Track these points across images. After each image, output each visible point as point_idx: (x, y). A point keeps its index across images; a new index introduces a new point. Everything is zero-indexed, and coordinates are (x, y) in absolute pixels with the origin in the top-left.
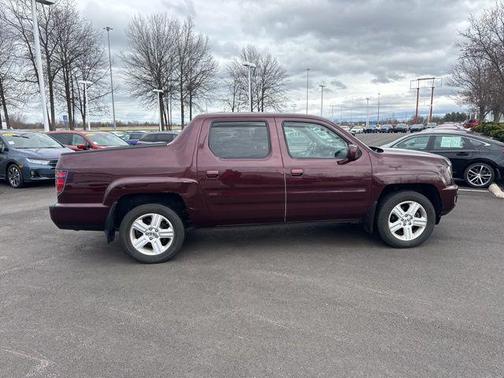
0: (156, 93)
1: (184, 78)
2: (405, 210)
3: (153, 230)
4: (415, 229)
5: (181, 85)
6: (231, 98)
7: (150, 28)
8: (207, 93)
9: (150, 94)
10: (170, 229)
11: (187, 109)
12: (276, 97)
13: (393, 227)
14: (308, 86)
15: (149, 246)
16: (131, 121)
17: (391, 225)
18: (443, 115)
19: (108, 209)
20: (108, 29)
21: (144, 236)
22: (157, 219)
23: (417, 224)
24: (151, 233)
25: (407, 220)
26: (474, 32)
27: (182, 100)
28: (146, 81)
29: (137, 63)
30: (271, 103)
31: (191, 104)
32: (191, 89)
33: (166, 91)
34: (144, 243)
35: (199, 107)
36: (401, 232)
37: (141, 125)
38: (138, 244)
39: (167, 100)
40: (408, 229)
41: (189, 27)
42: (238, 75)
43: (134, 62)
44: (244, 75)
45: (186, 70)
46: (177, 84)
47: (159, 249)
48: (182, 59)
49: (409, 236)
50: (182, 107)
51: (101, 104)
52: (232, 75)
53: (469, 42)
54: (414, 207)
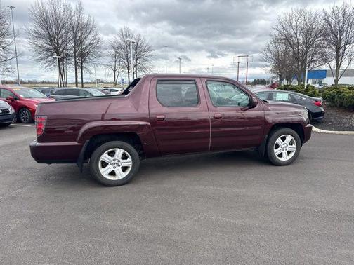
0: (55, 58)
1: (77, 49)
2: (283, 141)
3: (117, 161)
4: (289, 152)
5: (75, 53)
6: (113, 63)
7: (48, 9)
8: (95, 60)
9: (50, 59)
10: (129, 160)
11: (79, 71)
12: (146, 64)
13: (277, 152)
14: (166, 58)
15: (113, 173)
16: (31, 80)
17: (275, 151)
18: (252, 80)
19: (82, 146)
20: (11, 7)
21: (109, 166)
22: (119, 152)
23: (290, 149)
24: (115, 164)
25: (284, 147)
26: (280, 27)
27: (75, 64)
28: (47, 50)
29: (39, 36)
30: (142, 69)
31: (82, 67)
32: (82, 57)
33: (63, 58)
34: (109, 171)
35: (88, 70)
36: (280, 155)
37: (39, 83)
38: (104, 172)
39: (63, 64)
40: (285, 153)
41: (80, 10)
42: (117, 48)
43: (36, 35)
44: (122, 48)
45: (78, 43)
46: (72, 52)
47: (121, 175)
48: (75, 34)
49: (286, 158)
50: (76, 70)
51: (9, 66)
52: (113, 47)
53: (277, 33)
54: (289, 138)
